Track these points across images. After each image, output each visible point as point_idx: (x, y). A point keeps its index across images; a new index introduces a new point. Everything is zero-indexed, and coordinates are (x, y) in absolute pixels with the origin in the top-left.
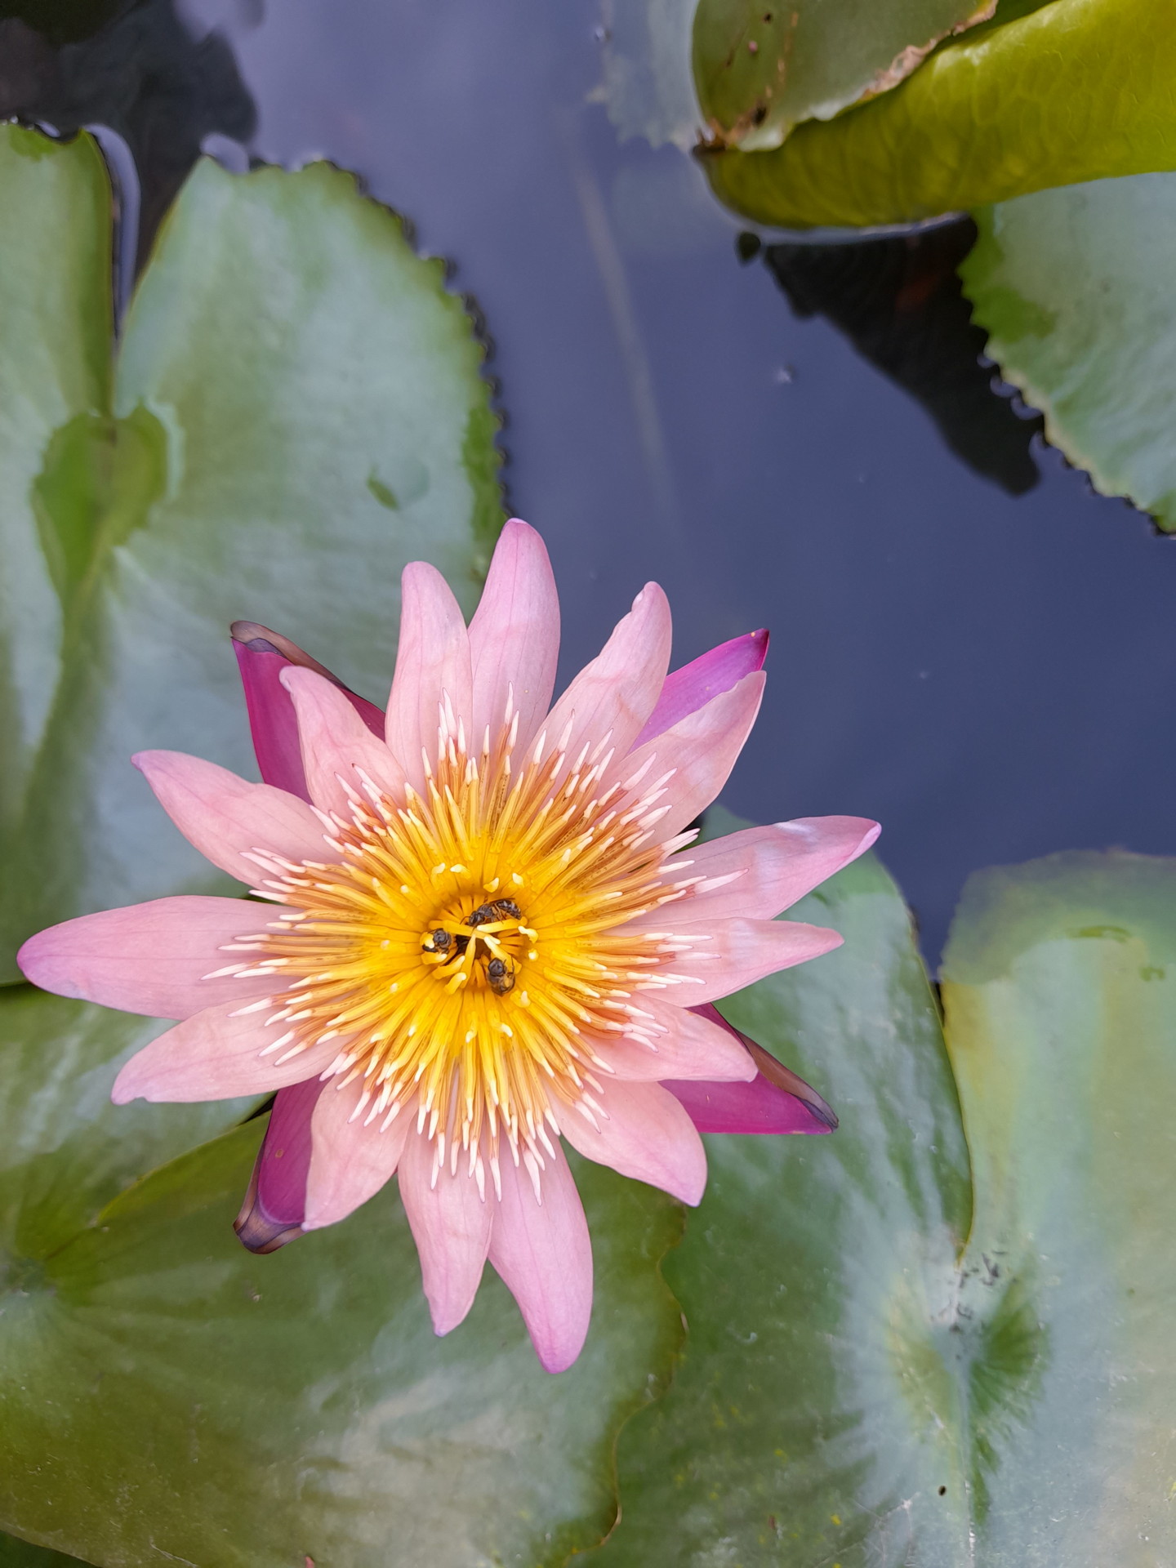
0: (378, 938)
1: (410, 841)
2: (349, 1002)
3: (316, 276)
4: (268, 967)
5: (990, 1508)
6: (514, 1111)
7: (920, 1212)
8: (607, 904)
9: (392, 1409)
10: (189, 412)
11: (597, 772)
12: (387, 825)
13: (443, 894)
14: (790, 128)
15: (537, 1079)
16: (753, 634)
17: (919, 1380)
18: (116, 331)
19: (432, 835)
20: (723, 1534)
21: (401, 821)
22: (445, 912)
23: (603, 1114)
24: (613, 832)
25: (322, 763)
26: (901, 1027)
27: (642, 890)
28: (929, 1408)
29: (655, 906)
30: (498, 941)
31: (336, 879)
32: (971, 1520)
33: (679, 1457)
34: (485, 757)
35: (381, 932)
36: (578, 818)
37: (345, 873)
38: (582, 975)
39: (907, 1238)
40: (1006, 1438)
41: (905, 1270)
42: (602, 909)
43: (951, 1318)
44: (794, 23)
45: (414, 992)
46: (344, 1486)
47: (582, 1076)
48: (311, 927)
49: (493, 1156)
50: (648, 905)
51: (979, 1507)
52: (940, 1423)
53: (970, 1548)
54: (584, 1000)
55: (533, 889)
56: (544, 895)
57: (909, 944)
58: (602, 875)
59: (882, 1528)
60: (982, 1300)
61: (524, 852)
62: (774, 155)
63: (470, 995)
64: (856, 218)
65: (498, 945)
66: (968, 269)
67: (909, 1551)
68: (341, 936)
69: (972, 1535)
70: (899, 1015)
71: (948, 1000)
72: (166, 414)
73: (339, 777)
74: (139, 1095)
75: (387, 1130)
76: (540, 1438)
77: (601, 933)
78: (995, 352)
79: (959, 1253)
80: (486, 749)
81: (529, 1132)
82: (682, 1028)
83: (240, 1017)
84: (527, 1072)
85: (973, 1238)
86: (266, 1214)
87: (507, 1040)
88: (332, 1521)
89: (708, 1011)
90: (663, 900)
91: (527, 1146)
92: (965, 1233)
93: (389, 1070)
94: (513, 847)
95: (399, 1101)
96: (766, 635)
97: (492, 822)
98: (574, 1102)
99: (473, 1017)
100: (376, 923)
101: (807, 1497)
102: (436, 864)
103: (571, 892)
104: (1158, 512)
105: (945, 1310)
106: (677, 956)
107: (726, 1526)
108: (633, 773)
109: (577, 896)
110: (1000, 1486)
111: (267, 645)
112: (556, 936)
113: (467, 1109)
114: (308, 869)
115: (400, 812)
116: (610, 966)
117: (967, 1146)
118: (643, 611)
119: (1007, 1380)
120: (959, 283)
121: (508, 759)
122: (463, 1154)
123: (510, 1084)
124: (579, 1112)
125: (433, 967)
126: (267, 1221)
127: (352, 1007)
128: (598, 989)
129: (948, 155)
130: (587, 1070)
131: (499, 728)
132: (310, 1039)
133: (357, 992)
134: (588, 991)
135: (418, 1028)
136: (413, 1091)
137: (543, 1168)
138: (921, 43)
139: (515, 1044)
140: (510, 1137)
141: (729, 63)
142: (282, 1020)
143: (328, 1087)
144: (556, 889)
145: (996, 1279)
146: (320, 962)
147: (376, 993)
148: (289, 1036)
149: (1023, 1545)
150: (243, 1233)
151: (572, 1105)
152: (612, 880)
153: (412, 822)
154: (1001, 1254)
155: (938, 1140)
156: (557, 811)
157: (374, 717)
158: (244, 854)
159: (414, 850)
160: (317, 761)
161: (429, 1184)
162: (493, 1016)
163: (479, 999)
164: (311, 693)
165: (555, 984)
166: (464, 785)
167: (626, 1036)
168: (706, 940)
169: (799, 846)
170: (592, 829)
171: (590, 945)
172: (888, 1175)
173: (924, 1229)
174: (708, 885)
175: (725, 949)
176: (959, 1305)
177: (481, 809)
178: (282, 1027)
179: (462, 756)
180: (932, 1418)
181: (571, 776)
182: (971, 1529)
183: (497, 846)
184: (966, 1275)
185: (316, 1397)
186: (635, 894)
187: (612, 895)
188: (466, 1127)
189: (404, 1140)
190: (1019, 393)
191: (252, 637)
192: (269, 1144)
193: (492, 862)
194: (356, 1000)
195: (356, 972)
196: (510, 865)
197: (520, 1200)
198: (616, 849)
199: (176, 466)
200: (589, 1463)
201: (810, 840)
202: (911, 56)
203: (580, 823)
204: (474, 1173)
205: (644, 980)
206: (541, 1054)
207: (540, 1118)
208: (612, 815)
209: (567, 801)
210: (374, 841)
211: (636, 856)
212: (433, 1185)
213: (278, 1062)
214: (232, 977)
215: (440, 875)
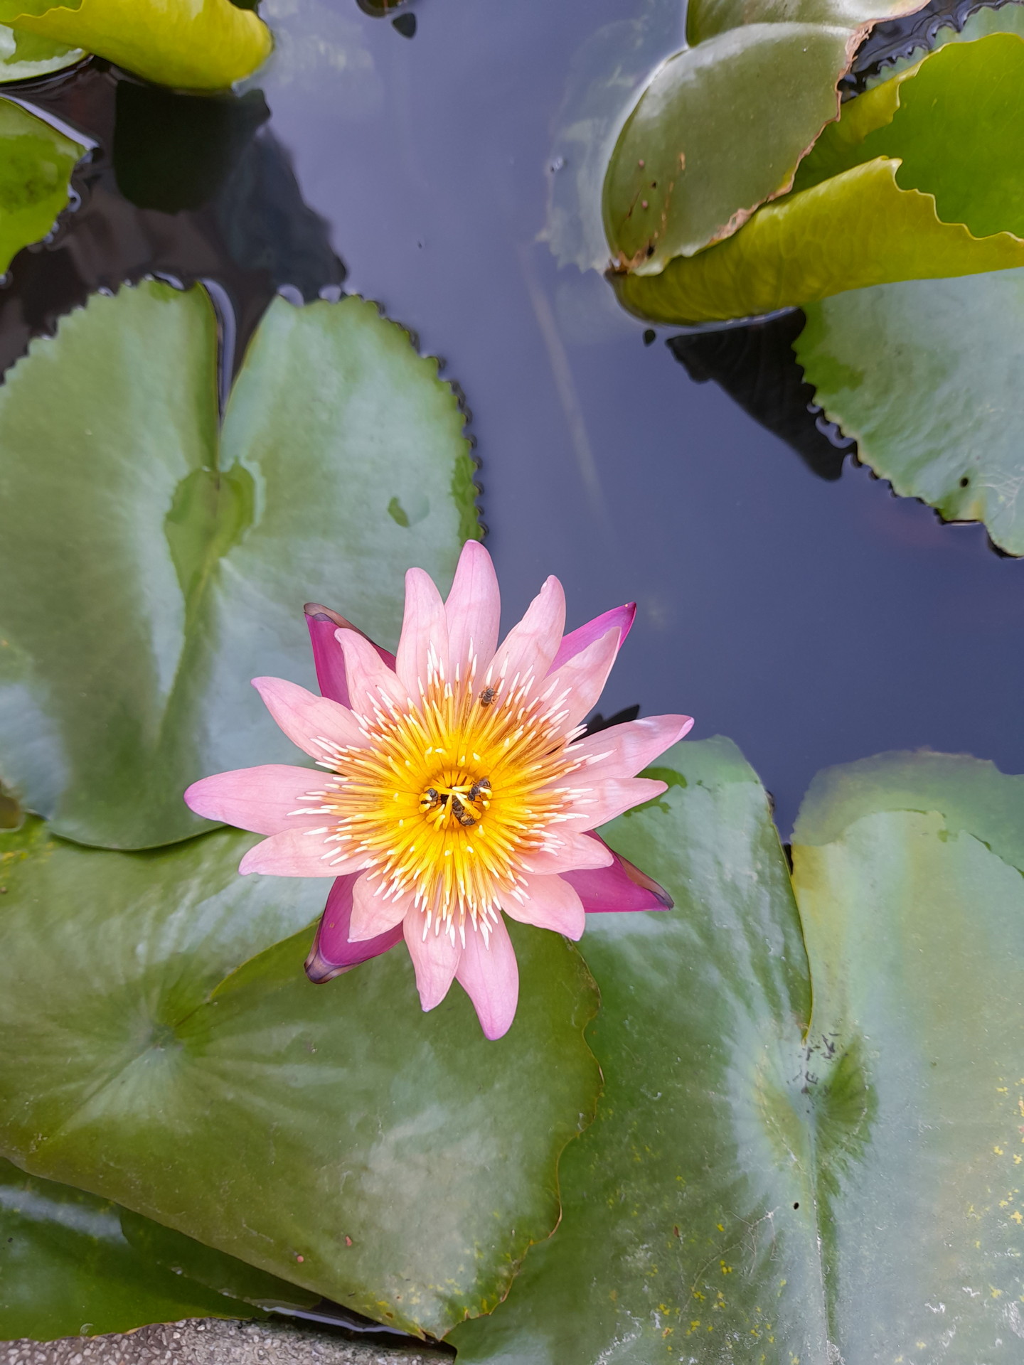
0: (391, 796)
1: (412, 735)
2: (374, 833)
3: (352, 373)
4: (326, 810)
5: (833, 1220)
6: (475, 900)
7: (775, 1004)
9: (403, 1131)
10: (269, 466)
11: (525, 691)
12: (397, 724)
13: (433, 769)
14: (667, 261)
15: (489, 881)
16: (626, 605)
17: (778, 1126)
18: (220, 413)
19: (425, 732)
20: (642, 1242)
21: (406, 722)
22: (433, 781)
23: (527, 896)
24: (536, 728)
25: (358, 685)
27: (555, 765)
28: (785, 1146)
29: (563, 774)
31: (367, 757)
32: (818, 1228)
33: (610, 1186)
34: (457, 683)
35: (393, 792)
36: (514, 722)
37: (372, 754)
38: (518, 818)
39: (767, 1022)
40: (843, 1169)
41: (766, 1046)
42: (529, 778)
43: (802, 1082)
44: (671, 189)
45: (415, 829)
46: (372, 1186)
47: (516, 877)
48: (352, 787)
49: (460, 924)
50: (559, 774)
51: (824, 1219)
52: (794, 1157)
53: (818, 1248)
54: (518, 832)
55: (489, 766)
56: (496, 770)
57: (766, 816)
58: (531, 756)
59: (753, 1232)
60: (822, 1068)
61: (483, 743)
62: (660, 277)
63: (450, 833)
64: (719, 315)
65: (465, 799)
66: (798, 345)
67: (773, 1250)
68: (370, 794)
69: (819, 1239)
70: (759, 866)
71: (795, 856)
72: (253, 468)
73: (368, 694)
74: (256, 871)
76: (506, 1158)
77: (530, 793)
78: (820, 401)
79: (804, 1033)
80: (458, 678)
81: (483, 911)
82: (577, 844)
83: (309, 836)
84: (484, 878)
85: (813, 1023)
86: (324, 959)
87: (472, 858)
88: (363, 1211)
89: (592, 834)
90: (567, 771)
91: (482, 920)
92: (807, 1018)
93: (398, 872)
94: (475, 740)
95: (404, 889)
96: (635, 606)
97: (463, 724)
98: (511, 892)
99: (451, 844)
100: (392, 787)
101: (700, 1211)
102: (426, 748)
103: (512, 767)
104: (941, 507)
105: (797, 1077)
106: (574, 803)
107: (644, 1235)
108: (546, 691)
109: (516, 771)
110: (839, 1203)
111: (325, 617)
112: (503, 796)
113: (446, 898)
114: (350, 751)
115: (405, 716)
116: (534, 812)
117: (807, 956)
118: (548, 593)
119: (843, 1127)
120: (794, 355)
121: (470, 683)
122: (443, 923)
123: (473, 886)
124: (514, 897)
125: (424, 814)
126: (324, 962)
127: (375, 836)
128: (526, 824)
129: (769, 276)
130: (519, 873)
131: (465, 665)
132: (351, 851)
133: (379, 828)
134: (521, 826)
135: (419, 850)
136: (413, 884)
137: (491, 931)
138: (747, 207)
139: (477, 862)
140: (472, 915)
141: (630, 214)
142: (335, 840)
143: (361, 878)
144: (502, 766)
145: (833, 1054)
146: (357, 809)
147: (390, 830)
148: (338, 850)
149: (856, 1246)
150: (310, 971)
152: (537, 760)
153: (412, 723)
154: (836, 1035)
155: (787, 951)
156: (501, 716)
157: (390, 660)
158: (314, 741)
159: (414, 741)
160: (355, 684)
161: (422, 937)
162: (463, 843)
163: (455, 835)
164: (353, 643)
165: (502, 824)
166: (444, 700)
167: (542, 849)
168: (591, 792)
169: (648, 734)
170: (523, 727)
171: (523, 800)
173: (778, 1017)
174: (593, 760)
175: (603, 798)
176: (808, 1073)
177: (456, 716)
178: (334, 844)
179: (442, 681)
180: (788, 1153)
181: (509, 693)
182: (818, 1235)
183: (465, 740)
184: (811, 1051)
185: (353, 1120)
186: (550, 767)
187: (537, 769)
188: (445, 908)
189: (407, 907)
190: (838, 429)
191: (317, 613)
192: (326, 919)
193: (462, 748)
194: (379, 833)
195: (380, 816)
197: (478, 952)
198: (538, 739)
199: (260, 503)
200: (540, 1178)
201: (655, 730)
202: (741, 215)
203: (516, 723)
204: (449, 932)
205: (553, 818)
206: (492, 866)
207: (490, 902)
208: (535, 717)
209: (507, 709)
210: (390, 733)
211: (551, 744)
212: (424, 938)
213: (331, 864)
214: (305, 815)
215: (430, 755)
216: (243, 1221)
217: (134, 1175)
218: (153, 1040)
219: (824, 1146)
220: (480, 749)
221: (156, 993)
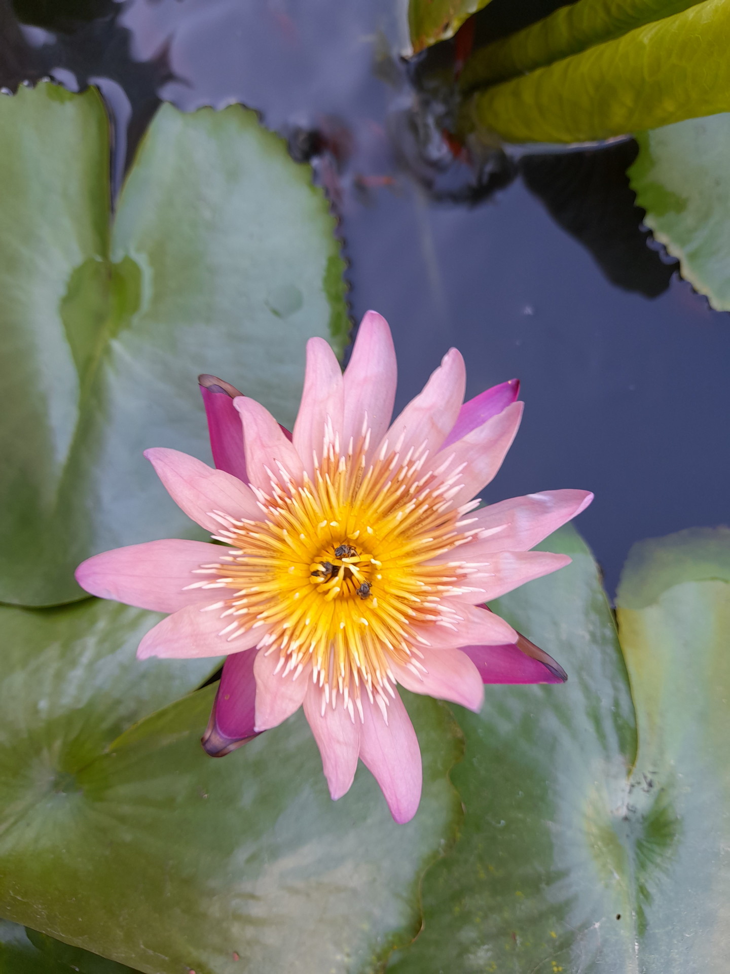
0: (284, 567)
1: (305, 508)
2: (268, 605)
4: (221, 583)
5: (648, 928)
6: (369, 671)
7: (605, 747)
8: (422, 546)
9: (287, 862)
10: (157, 256)
11: (418, 465)
12: (292, 497)
13: (323, 541)
15: (382, 652)
16: (510, 382)
17: (604, 849)
18: (112, 209)
19: (317, 504)
20: (484, 944)
21: (300, 495)
22: (324, 552)
23: (424, 670)
24: (427, 502)
25: (256, 458)
26: (593, 635)
27: (445, 538)
28: (610, 867)
29: (453, 547)
30: (358, 569)
31: (260, 530)
32: (636, 935)
33: (456, 897)
34: (350, 456)
35: (286, 563)
36: (406, 493)
37: (266, 527)
38: (408, 589)
39: (597, 763)
40: (657, 885)
41: (596, 782)
42: (419, 550)
43: (623, 812)
45: (306, 600)
46: (256, 910)
47: (410, 649)
48: (246, 560)
49: (357, 697)
50: (449, 546)
51: (641, 927)
52: (617, 876)
53: (635, 952)
54: (410, 603)
55: (377, 537)
56: (384, 541)
57: (597, 585)
58: (419, 529)
59: (582, 939)
60: (642, 801)
61: (372, 514)
63: (340, 602)
65: (358, 571)
66: (632, 172)
67: (598, 954)
68: (262, 566)
69: (636, 944)
70: (591, 628)
71: (621, 618)
73: (265, 466)
74: (153, 654)
75: (296, 680)
76: (375, 880)
77: (419, 564)
78: (650, 222)
79: (629, 772)
80: (350, 452)
81: (378, 684)
82: (471, 617)
83: (206, 612)
84: (375, 648)
85: (638, 763)
86: (221, 733)
87: (363, 629)
88: (250, 932)
89: (488, 606)
90: (458, 543)
91: (378, 692)
92: (633, 761)
93: (294, 645)
94: (365, 512)
95: (302, 663)
96: (518, 383)
97: (352, 497)
98: (406, 664)
99: (342, 615)
100: (283, 558)
101: (536, 921)
102: (320, 522)
103: (401, 539)
105: (619, 807)
106: (468, 576)
107: (485, 938)
108: (439, 466)
109: (404, 542)
110: (653, 914)
111: (220, 389)
112: (392, 566)
113: (340, 670)
114: (245, 524)
115: (300, 489)
116: (426, 584)
117: (634, 707)
118: (448, 366)
119: (657, 849)
121: (363, 458)
122: (340, 696)
123: (365, 655)
124: (408, 669)
125: (317, 585)
126: (221, 737)
127: (270, 608)
128: (419, 597)
130: (413, 645)
131: (358, 438)
132: (247, 626)
133: (272, 600)
134: (413, 598)
135: (311, 621)
136: (309, 658)
137: (388, 704)
139: (367, 632)
140: (367, 686)
142: (231, 615)
143: (260, 654)
144: (392, 537)
145: (651, 788)
146: (250, 581)
147: (284, 600)
148: (235, 624)
149: (668, 950)
150: (206, 745)
151: (405, 665)
152: (426, 531)
153: (307, 496)
154: (654, 773)
155: (616, 703)
156: (392, 489)
157: (287, 429)
158: (209, 514)
159: (307, 514)
160: (253, 456)
161: (321, 714)
163: (345, 604)
164: (251, 413)
165: (392, 595)
166: (338, 473)
167: (438, 623)
168: (486, 566)
169: (542, 509)
170: (414, 500)
171: (412, 571)
172: (584, 724)
173: (608, 758)
174: (486, 533)
175: (497, 570)
176: (628, 804)
177: (346, 489)
178: (231, 619)
179: (337, 455)
180: (612, 873)
181: (402, 468)
182: (636, 941)
183: (355, 512)
184: (633, 786)
185: (241, 856)
186: (440, 540)
187: (427, 540)
188: (340, 680)
189: (307, 684)
190: (665, 247)
191: (211, 384)
192: (222, 691)
193: (352, 521)
194: (272, 604)
195: (272, 587)
196: (363, 523)
197: (374, 724)
198: (429, 512)
199: (147, 291)
200: (405, 894)
201: (549, 504)
203: (407, 496)
204: (347, 707)
205: (447, 591)
206: (384, 637)
207: (384, 674)
208: (427, 491)
209: (399, 483)
210: (285, 507)
211: (441, 517)
212: (323, 713)
213: (229, 639)
214: (200, 589)
215: (322, 528)
216: (141, 942)
217: (40, 906)
218: (56, 786)
219: (642, 866)
220: (369, 521)
221: (58, 744)
